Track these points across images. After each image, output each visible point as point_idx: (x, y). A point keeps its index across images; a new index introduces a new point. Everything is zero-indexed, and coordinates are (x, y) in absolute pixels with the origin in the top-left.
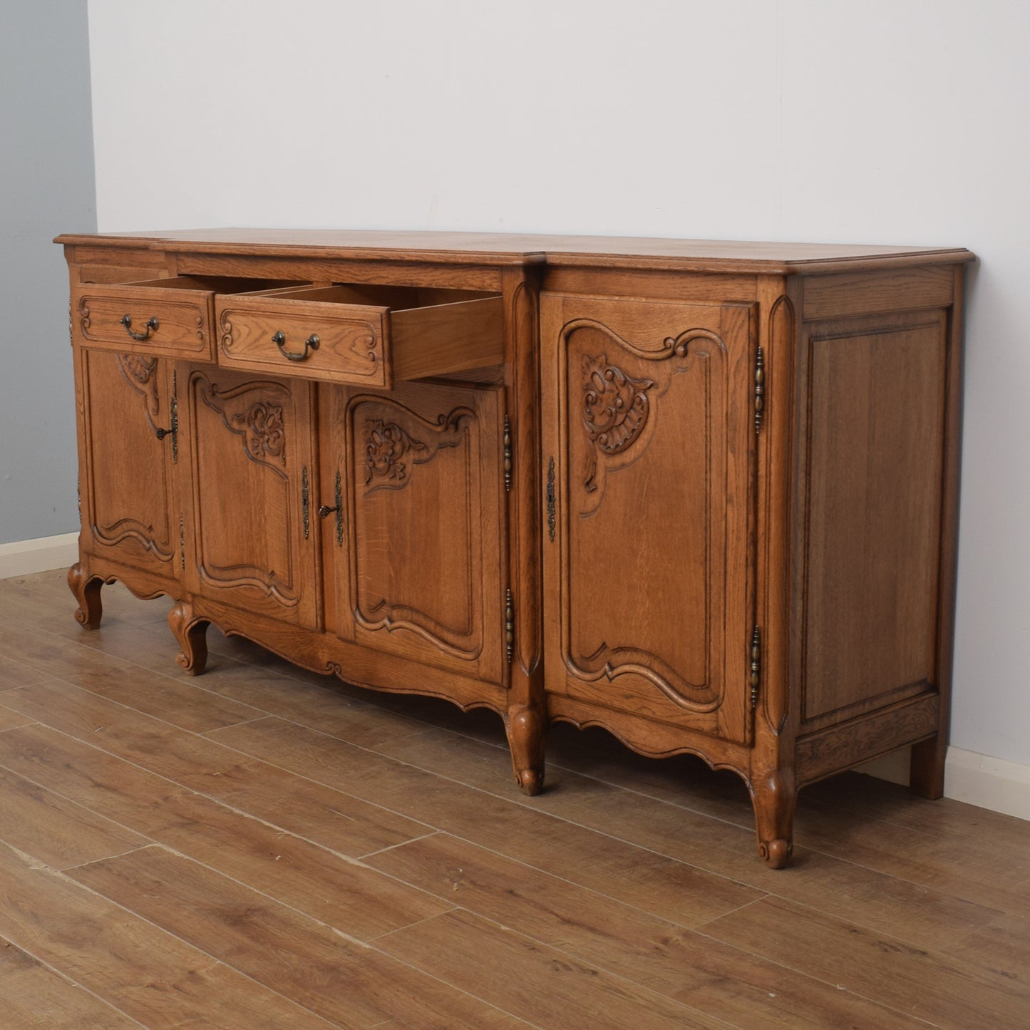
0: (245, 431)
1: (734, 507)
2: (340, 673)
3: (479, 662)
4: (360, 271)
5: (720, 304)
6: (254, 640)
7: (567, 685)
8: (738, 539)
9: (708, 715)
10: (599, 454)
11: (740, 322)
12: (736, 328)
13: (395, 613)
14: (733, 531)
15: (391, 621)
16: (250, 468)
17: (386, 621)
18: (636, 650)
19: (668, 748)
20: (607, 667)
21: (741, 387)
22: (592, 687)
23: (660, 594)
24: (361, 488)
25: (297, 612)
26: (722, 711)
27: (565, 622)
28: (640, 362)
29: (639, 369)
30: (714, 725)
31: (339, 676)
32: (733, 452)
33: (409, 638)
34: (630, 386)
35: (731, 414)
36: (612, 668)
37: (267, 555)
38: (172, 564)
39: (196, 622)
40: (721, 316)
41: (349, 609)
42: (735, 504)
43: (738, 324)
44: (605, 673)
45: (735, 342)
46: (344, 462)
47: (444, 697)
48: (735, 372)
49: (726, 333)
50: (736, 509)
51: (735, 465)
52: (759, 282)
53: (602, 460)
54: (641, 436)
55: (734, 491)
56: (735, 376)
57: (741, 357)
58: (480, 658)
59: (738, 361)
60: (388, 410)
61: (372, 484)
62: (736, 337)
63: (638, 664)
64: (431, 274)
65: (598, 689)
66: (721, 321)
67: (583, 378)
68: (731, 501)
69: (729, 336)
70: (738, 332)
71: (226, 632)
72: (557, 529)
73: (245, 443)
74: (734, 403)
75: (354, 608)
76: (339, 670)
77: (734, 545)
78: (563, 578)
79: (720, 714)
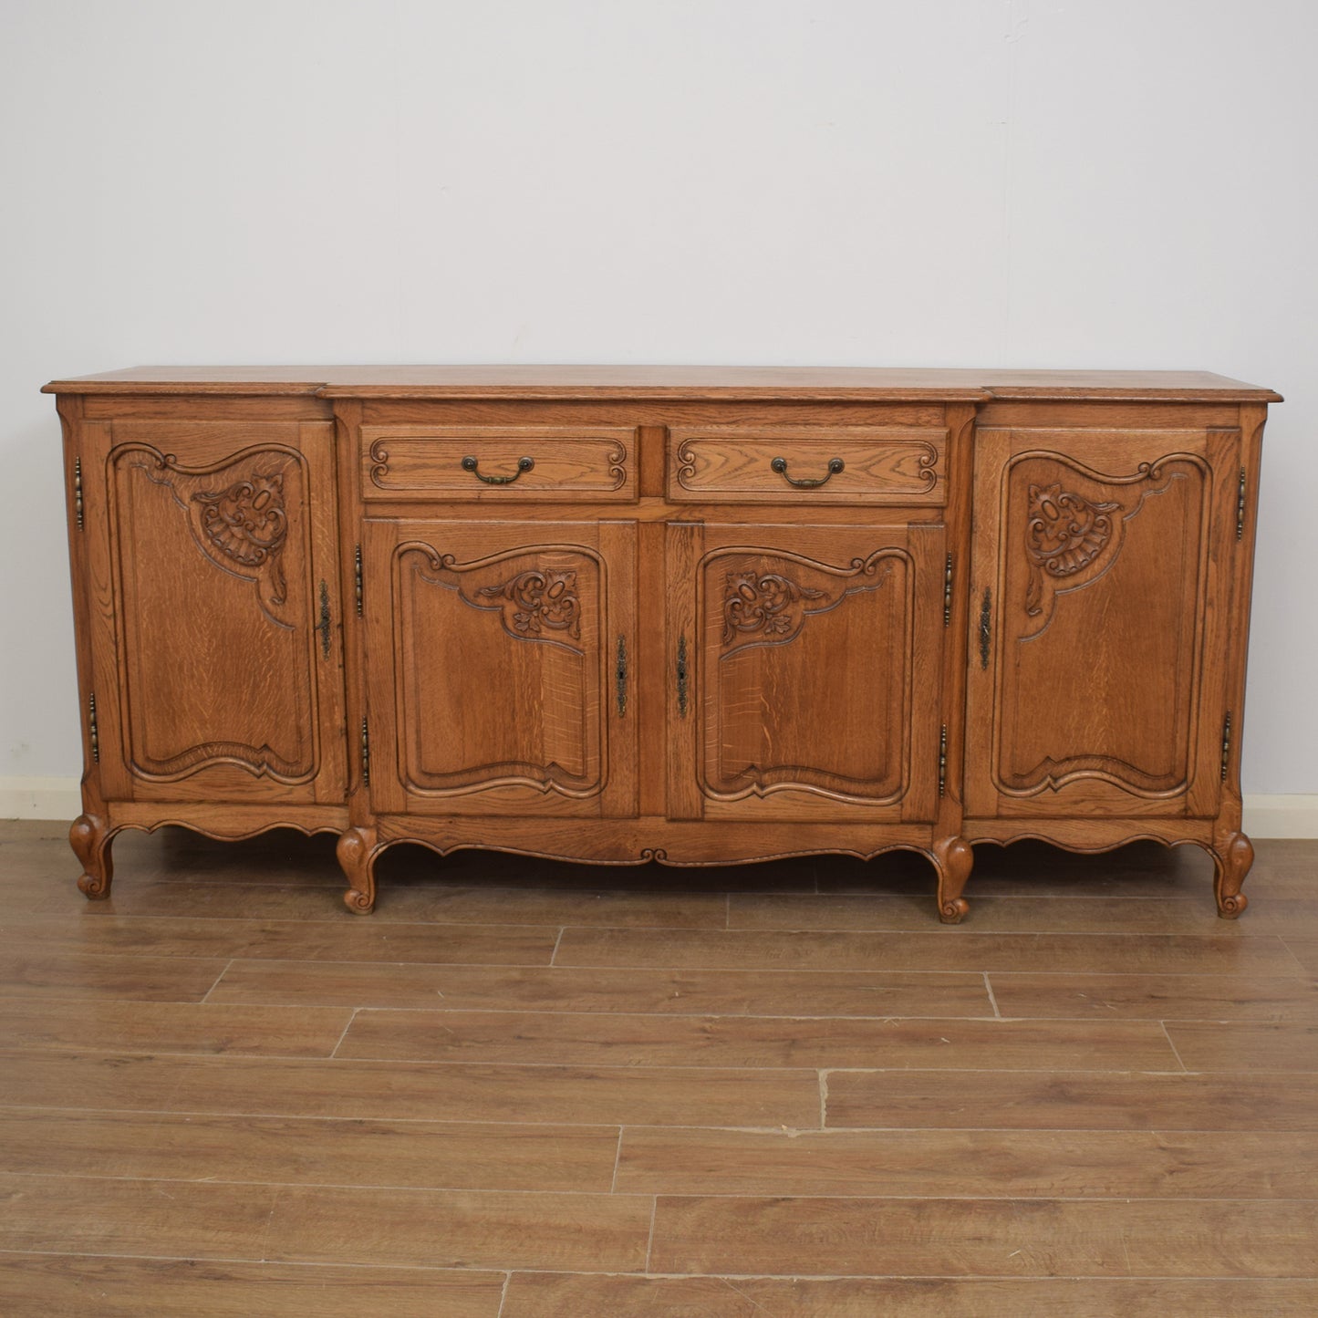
0: (503, 607)
1: (1214, 609)
2: (665, 858)
3: (902, 805)
4: (720, 413)
5: (1205, 430)
6: (504, 849)
7: (999, 806)
8: (1217, 637)
9: (1174, 800)
10: (1046, 578)
11: (1229, 444)
12: (1224, 451)
13: (766, 777)
14: (1212, 631)
15: (762, 787)
16: (513, 648)
17: (755, 787)
18: (1086, 756)
19: (1117, 840)
20: (1049, 779)
21: (1227, 503)
22: (1033, 802)
23: (1122, 700)
24: (714, 649)
25: (600, 802)
26: (1192, 792)
27: (996, 746)
28: (1103, 488)
29: (1102, 494)
30: (1182, 807)
31: (663, 862)
32: (1215, 561)
33: (794, 799)
34: (1090, 512)
35: (1215, 527)
36: (1055, 780)
37: (543, 745)
38: (314, 786)
39: (384, 848)
40: (1207, 440)
41: (694, 784)
42: (1215, 606)
43: (1226, 447)
44: (1049, 785)
45: (1222, 463)
46: (692, 623)
47: (838, 851)
48: (1220, 490)
49: (1212, 455)
50: (1216, 610)
51: (1217, 572)
52: (1241, 409)
53: (1048, 583)
54: (1101, 556)
55: (1215, 595)
56: (1220, 493)
57: (1229, 475)
58: (904, 800)
59: (1224, 480)
60: (765, 560)
61: (735, 643)
62: (1224, 459)
63: (1087, 769)
64: (839, 413)
65: (1040, 803)
66: (1207, 445)
67: (1030, 507)
68: (1211, 604)
69: (1216, 458)
70: (1225, 455)
71: (444, 851)
72: (991, 658)
73: (503, 620)
74: (1218, 517)
75: (701, 781)
76: (662, 856)
77: (1213, 642)
78: (996, 704)
79: (1190, 795)
